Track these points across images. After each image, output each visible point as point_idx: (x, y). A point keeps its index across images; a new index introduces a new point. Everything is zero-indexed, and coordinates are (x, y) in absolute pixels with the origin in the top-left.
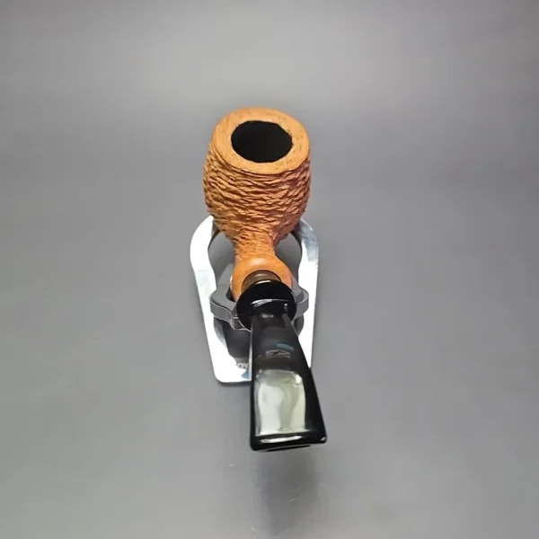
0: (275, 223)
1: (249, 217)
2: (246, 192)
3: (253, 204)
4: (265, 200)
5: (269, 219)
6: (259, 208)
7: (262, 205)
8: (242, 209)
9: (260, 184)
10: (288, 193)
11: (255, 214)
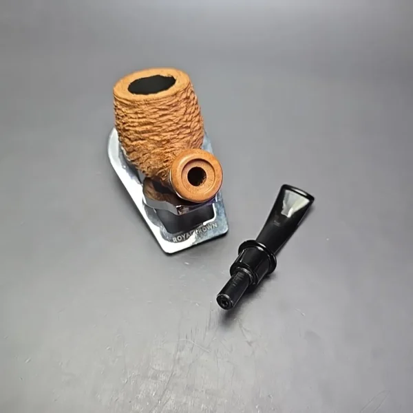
0: (186, 139)
1: (164, 140)
2: (155, 119)
3: (164, 127)
4: (172, 120)
5: (181, 136)
6: (170, 129)
7: (171, 126)
8: (157, 135)
9: (163, 107)
10: (186, 109)
11: (168, 135)
